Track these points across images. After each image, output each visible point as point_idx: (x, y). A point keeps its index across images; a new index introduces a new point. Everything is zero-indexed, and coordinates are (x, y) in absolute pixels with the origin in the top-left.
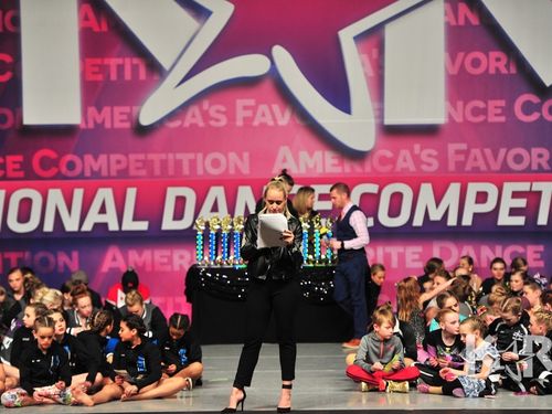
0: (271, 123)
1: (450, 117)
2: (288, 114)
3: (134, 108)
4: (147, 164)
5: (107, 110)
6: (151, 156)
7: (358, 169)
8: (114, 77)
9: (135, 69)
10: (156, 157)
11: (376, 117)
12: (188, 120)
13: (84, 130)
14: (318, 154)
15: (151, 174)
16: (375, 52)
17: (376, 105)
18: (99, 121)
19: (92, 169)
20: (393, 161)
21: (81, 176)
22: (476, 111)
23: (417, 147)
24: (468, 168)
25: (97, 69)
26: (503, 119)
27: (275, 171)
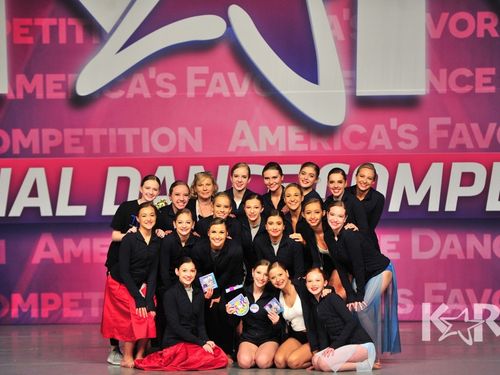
0: (226, 94)
1: (432, 87)
2: (246, 84)
3: (70, 76)
4: (85, 140)
5: (38, 78)
6: (89, 131)
7: (326, 146)
8: (46, 40)
9: (71, 30)
10: (95, 133)
11: (346, 87)
12: (132, 91)
13: (12, 100)
14: (281, 129)
15: (89, 152)
16: (346, 13)
17: (348, 73)
18: (30, 91)
19: (21, 146)
20: (366, 138)
21: (9, 154)
22: (461, 81)
23: (393, 122)
24: (452, 146)
25: (26, 31)
26: (492, 89)
27: (232, 148)
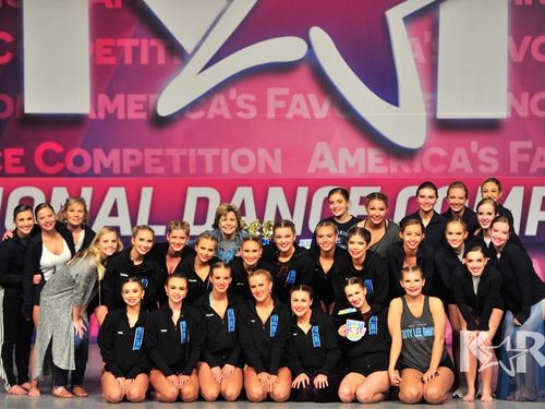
0: (306, 115)
1: (513, 110)
2: (326, 106)
4: (165, 160)
5: (120, 98)
6: (169, 152)
7: (405, 169)
8: (128, 60)
9: (153, 51)
10: (175, 153)
11: (427, 110)
13: (94, 120)
14: (360, 152)
15: (169, 172)
16: (427, 35)
17: (428, 96)
18: (111, 111)
19: (102, 166)
20: (447, 161)
21: (90, 173)
23: (474, 145)
24: (533, 169)
25: (109, 51)
27: (311, 170)
